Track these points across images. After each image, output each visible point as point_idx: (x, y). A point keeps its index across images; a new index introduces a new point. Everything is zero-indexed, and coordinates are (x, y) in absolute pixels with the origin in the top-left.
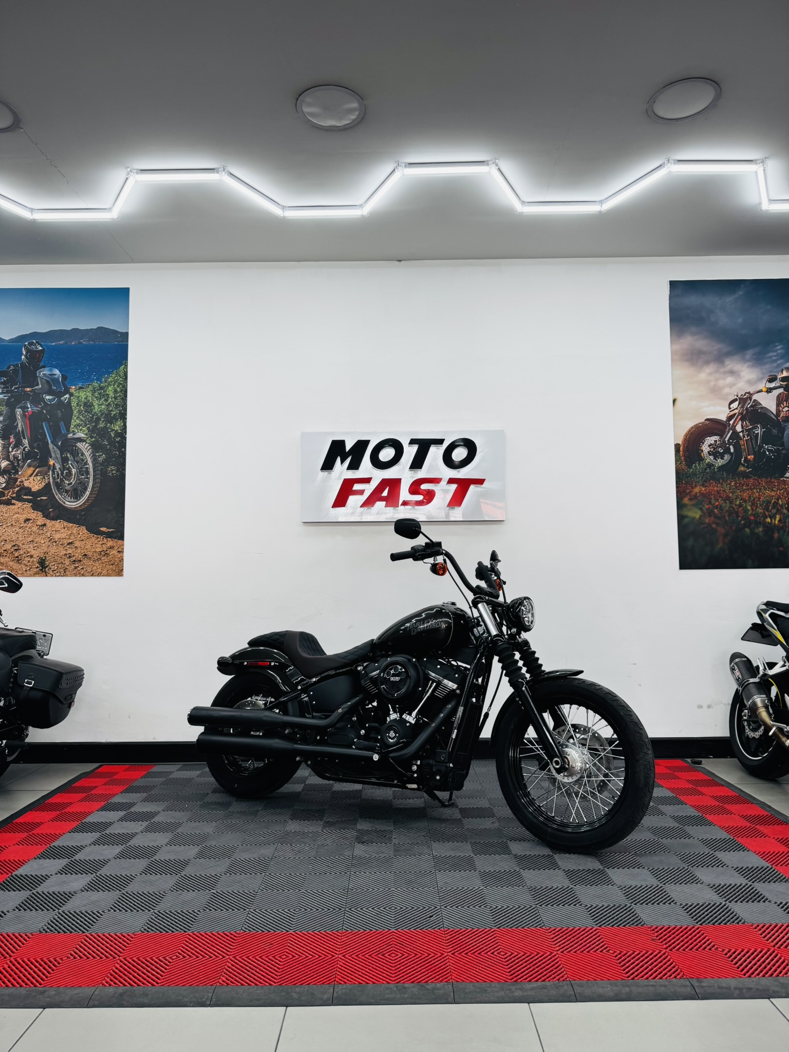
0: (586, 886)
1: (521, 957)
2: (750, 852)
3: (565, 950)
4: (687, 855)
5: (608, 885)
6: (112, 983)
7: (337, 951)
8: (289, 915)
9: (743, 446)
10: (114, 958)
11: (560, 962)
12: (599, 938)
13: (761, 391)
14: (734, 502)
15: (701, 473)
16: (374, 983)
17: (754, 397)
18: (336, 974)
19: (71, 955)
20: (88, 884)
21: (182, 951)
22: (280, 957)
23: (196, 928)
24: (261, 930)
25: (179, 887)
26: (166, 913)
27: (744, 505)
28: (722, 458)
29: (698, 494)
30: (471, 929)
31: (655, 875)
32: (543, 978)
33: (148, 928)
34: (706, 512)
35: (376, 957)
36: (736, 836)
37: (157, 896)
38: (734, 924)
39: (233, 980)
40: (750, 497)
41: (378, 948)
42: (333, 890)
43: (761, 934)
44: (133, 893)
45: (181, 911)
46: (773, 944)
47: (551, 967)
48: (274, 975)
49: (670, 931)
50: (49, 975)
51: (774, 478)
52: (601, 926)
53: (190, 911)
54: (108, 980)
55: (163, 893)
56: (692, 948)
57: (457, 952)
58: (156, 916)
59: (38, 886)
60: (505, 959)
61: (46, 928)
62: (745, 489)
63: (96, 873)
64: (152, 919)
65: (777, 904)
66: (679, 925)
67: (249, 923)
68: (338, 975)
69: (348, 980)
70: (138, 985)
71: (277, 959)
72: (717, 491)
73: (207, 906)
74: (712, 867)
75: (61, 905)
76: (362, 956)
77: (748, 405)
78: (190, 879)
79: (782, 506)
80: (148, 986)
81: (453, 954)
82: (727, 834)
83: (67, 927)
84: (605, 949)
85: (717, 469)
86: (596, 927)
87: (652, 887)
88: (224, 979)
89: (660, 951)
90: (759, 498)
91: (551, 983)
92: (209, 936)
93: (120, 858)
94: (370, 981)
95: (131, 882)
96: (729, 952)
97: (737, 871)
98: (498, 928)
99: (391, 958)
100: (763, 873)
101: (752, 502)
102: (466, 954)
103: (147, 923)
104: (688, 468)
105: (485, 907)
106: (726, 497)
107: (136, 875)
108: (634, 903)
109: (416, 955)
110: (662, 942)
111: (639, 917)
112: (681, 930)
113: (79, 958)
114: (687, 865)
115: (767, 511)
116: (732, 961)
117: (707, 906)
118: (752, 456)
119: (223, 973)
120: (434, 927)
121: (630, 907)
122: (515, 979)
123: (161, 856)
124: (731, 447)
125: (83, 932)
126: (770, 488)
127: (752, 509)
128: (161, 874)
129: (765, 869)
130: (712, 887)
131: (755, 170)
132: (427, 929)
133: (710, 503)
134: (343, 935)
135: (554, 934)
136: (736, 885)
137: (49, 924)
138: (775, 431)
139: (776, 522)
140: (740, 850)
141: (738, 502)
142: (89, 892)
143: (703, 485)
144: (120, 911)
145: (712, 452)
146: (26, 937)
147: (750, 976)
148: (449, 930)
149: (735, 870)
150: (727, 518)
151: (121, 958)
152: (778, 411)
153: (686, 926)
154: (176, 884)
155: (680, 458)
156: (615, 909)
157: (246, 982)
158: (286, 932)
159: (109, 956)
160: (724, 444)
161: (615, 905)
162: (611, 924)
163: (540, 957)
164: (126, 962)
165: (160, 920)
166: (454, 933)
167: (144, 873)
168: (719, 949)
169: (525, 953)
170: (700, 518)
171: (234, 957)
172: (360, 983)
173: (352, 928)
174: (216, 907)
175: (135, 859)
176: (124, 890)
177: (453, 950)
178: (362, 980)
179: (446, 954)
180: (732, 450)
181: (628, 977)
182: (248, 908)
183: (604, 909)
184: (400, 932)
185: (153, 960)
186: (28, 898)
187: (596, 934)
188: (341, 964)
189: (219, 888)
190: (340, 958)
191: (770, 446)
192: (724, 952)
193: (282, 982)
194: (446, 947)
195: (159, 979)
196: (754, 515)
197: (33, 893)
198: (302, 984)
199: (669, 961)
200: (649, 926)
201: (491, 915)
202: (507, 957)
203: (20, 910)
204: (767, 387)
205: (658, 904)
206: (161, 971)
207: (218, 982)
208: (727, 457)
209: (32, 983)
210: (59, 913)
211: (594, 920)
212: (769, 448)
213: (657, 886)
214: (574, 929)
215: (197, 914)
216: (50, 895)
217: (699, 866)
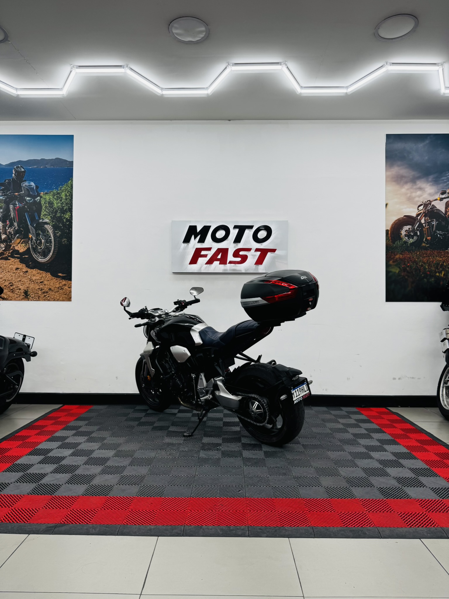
0: (326, 476)
1: (286, 513)
2: (419, 460)
3: (311, 510)
4: (383, 461)
5: (338, 476)
6: (66, 522)
7: (187, 508)
8: (162, 488)
9: (425, 231)
10: (67, 509)
11: (308, 517)
12: (330, 504)
13: (436, 200)
14: (418, 264)
15: (400, 247)
16: (206, 525)
17: (433, 203)
18: (186, 520)
19: (44, 507)
20: (55, 469)
21: (104, 506)
22: (156, 510)
23: (111, 494)
24: (147, 496)
25: (103, 472)
26: (96, 486)
27: (424, 266)
28: (413, 239)
29: (398, 259)
30: (260, 498)
31: (364, 471)
32: (297, 525)
33: (86, 493)
34: (402, 269)
35: (208, 512)
36: (412, 451)
37: (91, 477)
38: (405, 499)
39: (130, 522)
40: (427, 261)
41: (210, 507)
42: (187, 476)
43: (420, 505)
44: (79, 475)
45: (104, 485)
46: (425, 510)
47: (303, 519)
48: (152, 520)
49: (370, 502)
50: (32, 517)
51: (442, 250)
52: (332, 498)
53: (109, 485)
54: (64, 520)
55: (95, 475)
56: (381, 511)
57: (252, 510)
58: (91, 487)
59: (27, 470)
60: (278, 514)
61: (31, 492)
62: (425, 256)
63: (59, 464)
64: (88, 489)
65: (430, 489)
66: (374, 498)
67: (140, 492)
68: (187, 521)
69: (192, 523)
70: (80, 523)
71: (154, 512)
72: (409, 257)
73: (118, 482)
74: (397, 467)
75: (40, 480)
76: (201, 511)
77: (429, 208)
78: (109, 468)
79: (445, 266)
80: (84, 524)
81: (250, 511)
82: (407, 450)
83: (43, 492)
84: (333, 510)
85: (409, 244)
86: (329, 499)
87: (362, 478)
88: (125, 521)
89: (363, 512)
90: (433, 262)
91: (302, 528)
92: (119, 498)
93: (72, 456)
94: (204, 524)
95: (78, 469)
96: (401, 514)
97: (410, 470)
98: (275, 498)
99: (216, 512)
100: (424, 472)
101: (428, 264)
102: (257, 511)
103: (86, 491)
104: (393, 244)
105: (269, 486)
106: (414, 261)
107: (80, 465)
108: (351, 486)
109: (230, 511)
110: (364, 507)
111: (353, 494)
112: (375, 501)
113: (49, 508)
114: (383, 466)
115: (437, 269)
116: (402, 519)
117: (391, 489)
118: (430, 238)
119: (125, 518)
120: (241, 496)
121: (349, 488)
122: (282, 525)
123: (94, 455)
124: (418, 232)
125: (51, 495)
126: (439, 256)
127: (429, 268)
128: (94, 465)
129: (426, 469)
130: (395, 478)
131: (438, 69)
132: (236, 498)
133: (405, 264)
134: (191, 499)
135: (306, 502)
136: (409, 478)
137: (33, 490)
138: (443, 223)
139: (442, 276)
140: (413, 459)
141: (421, 264)
142: (55, 474)
143: (401, 254)
144: (71, 484)
145: (407, 235)
146: (21, 497)
147: (411, 527)
148: (249, 498)
149: (409, 469)
150: (414, 273)
151: (71, 509)
152: (446, 211)
153: (378, 499)
154: (102, 471)
155: (389, 238)
156: (341, 489)
157: (137, 523)
158: (160, 497)
159: (65, 508)
160: (414, 230)
161: (341, 487)
162: (338, 497)
163: (297, 514)
164: (74, 511)
165: (93, 489)
166: (251, 500)
167: (85, 464)
168: (395, 512)
169: (289, 512)
170: (398, 273)
171: (132, 510)
172: (198, 525)
173: (196, 496)
174: (123, 483)
175: (80, 456)
176: (74, 473)
177: (250, 509)
178: (200, 524)
179: (246, 511)
180: (418, 234)
181: (344, 525)
182: (140, 484)
183: (334, 489)
184: (222, 499)
185: (88, 510)
186: (22, 476)
187: (329, 502)
188: (189, 515)
189: (125, 473)
190: (189, 512)
191: (441, 232)
192: (398, 514)
193: (156, 524)
194: (246, 508)
195: (91, 520)
196: (429, 271)
197: (25, 474)
198: (167, 525)
199: (367, 517)
200: (358, 499)
201: (272, 491)
202: (279, 514)
203: (17, 483)
204: (440, 197)
205: (365, 487)
206: (92, 516)
207: (122, 522)
208: (415, 238)
209: (23, 521)
210: (39, 485)
211: (328, 495)
212: (440, 233)
213: (365, 477)
214: (317, 499)
215: (113, 487)
216: (34, 475)
217: (389, 467)
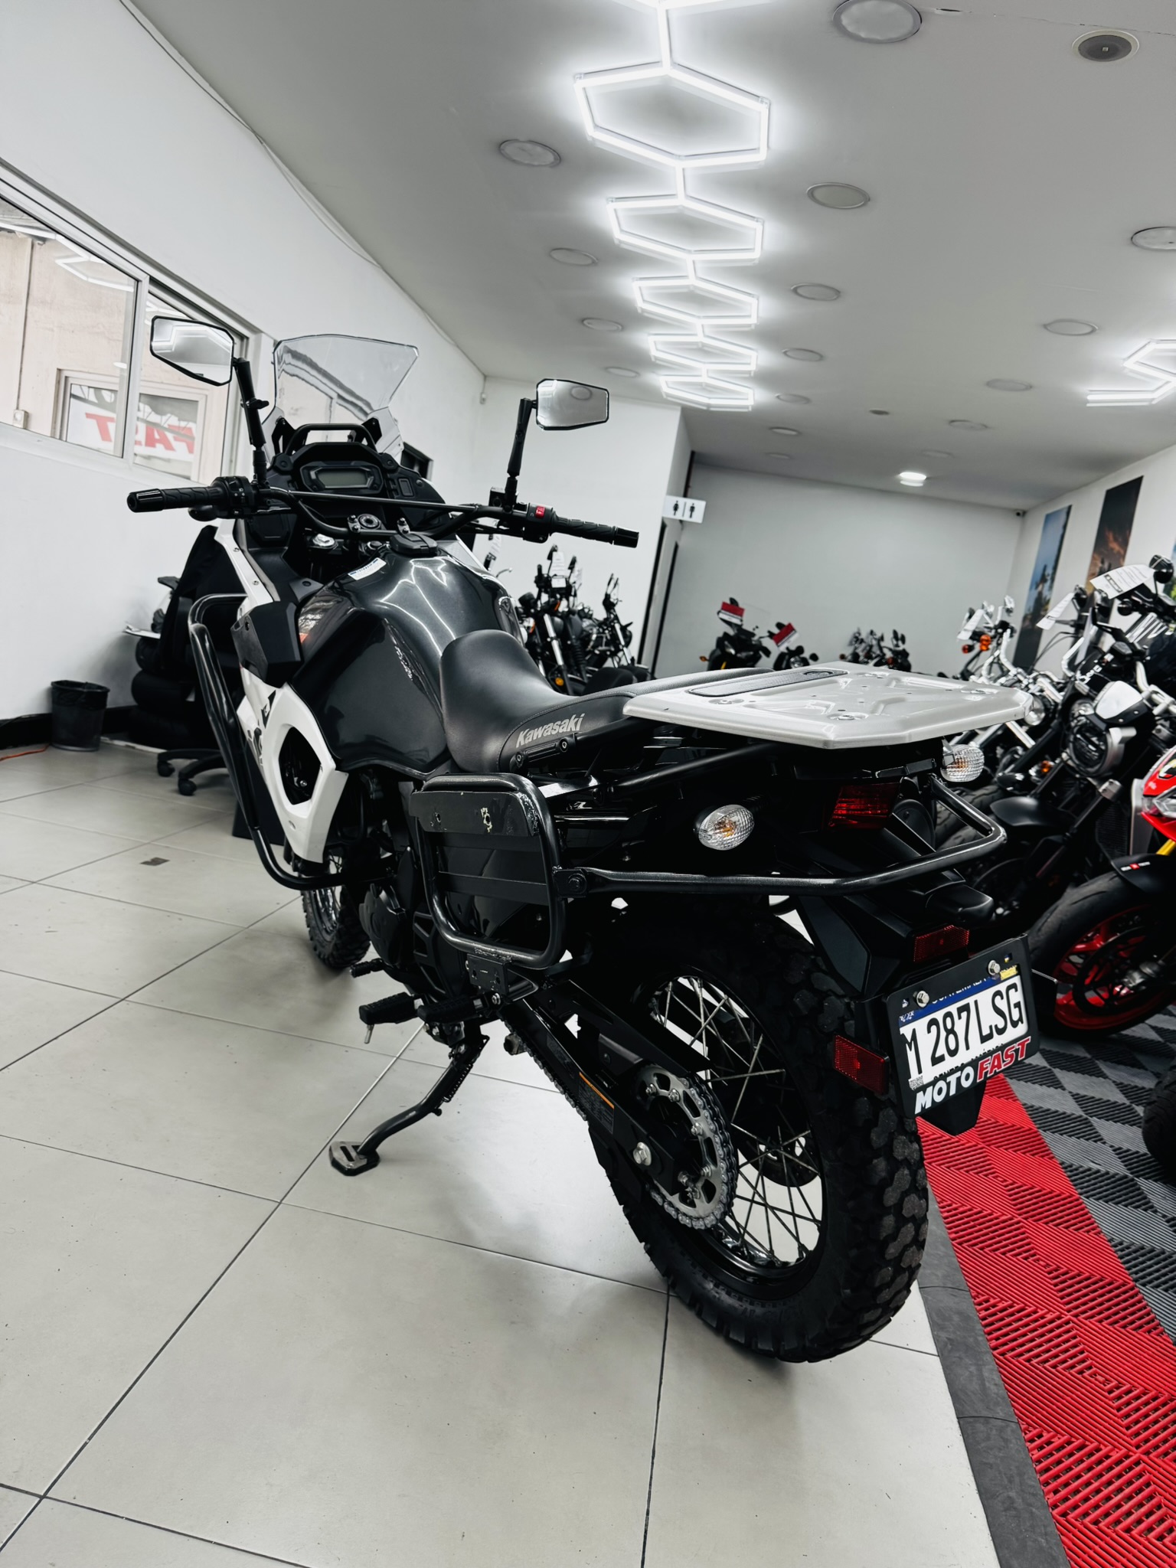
96: (1118, 1388)
168: (1099, 1377)
